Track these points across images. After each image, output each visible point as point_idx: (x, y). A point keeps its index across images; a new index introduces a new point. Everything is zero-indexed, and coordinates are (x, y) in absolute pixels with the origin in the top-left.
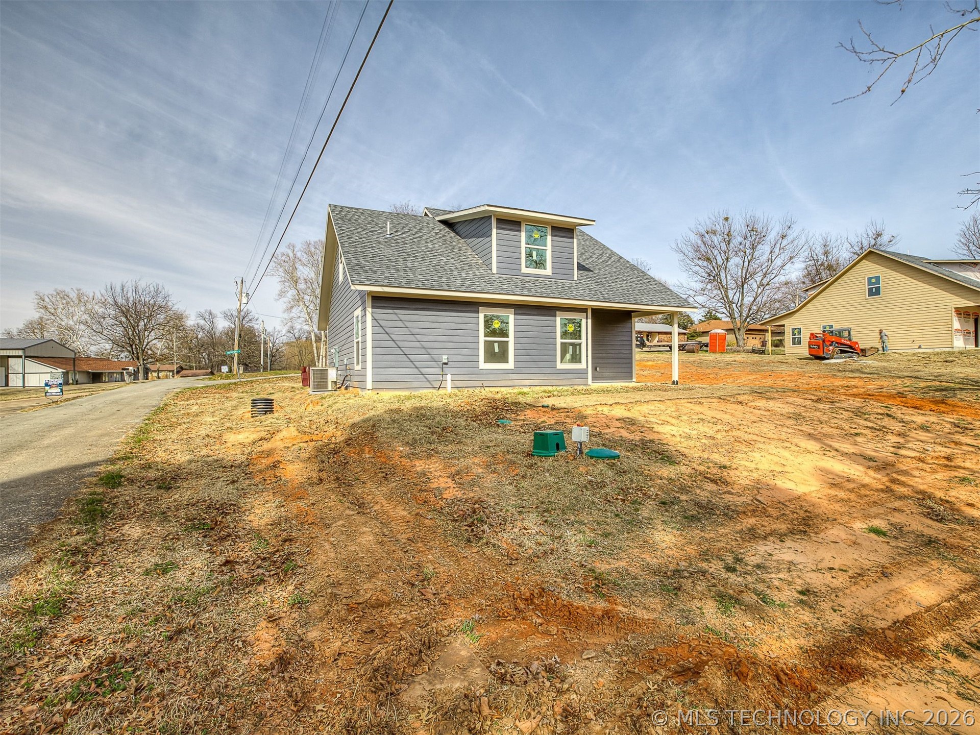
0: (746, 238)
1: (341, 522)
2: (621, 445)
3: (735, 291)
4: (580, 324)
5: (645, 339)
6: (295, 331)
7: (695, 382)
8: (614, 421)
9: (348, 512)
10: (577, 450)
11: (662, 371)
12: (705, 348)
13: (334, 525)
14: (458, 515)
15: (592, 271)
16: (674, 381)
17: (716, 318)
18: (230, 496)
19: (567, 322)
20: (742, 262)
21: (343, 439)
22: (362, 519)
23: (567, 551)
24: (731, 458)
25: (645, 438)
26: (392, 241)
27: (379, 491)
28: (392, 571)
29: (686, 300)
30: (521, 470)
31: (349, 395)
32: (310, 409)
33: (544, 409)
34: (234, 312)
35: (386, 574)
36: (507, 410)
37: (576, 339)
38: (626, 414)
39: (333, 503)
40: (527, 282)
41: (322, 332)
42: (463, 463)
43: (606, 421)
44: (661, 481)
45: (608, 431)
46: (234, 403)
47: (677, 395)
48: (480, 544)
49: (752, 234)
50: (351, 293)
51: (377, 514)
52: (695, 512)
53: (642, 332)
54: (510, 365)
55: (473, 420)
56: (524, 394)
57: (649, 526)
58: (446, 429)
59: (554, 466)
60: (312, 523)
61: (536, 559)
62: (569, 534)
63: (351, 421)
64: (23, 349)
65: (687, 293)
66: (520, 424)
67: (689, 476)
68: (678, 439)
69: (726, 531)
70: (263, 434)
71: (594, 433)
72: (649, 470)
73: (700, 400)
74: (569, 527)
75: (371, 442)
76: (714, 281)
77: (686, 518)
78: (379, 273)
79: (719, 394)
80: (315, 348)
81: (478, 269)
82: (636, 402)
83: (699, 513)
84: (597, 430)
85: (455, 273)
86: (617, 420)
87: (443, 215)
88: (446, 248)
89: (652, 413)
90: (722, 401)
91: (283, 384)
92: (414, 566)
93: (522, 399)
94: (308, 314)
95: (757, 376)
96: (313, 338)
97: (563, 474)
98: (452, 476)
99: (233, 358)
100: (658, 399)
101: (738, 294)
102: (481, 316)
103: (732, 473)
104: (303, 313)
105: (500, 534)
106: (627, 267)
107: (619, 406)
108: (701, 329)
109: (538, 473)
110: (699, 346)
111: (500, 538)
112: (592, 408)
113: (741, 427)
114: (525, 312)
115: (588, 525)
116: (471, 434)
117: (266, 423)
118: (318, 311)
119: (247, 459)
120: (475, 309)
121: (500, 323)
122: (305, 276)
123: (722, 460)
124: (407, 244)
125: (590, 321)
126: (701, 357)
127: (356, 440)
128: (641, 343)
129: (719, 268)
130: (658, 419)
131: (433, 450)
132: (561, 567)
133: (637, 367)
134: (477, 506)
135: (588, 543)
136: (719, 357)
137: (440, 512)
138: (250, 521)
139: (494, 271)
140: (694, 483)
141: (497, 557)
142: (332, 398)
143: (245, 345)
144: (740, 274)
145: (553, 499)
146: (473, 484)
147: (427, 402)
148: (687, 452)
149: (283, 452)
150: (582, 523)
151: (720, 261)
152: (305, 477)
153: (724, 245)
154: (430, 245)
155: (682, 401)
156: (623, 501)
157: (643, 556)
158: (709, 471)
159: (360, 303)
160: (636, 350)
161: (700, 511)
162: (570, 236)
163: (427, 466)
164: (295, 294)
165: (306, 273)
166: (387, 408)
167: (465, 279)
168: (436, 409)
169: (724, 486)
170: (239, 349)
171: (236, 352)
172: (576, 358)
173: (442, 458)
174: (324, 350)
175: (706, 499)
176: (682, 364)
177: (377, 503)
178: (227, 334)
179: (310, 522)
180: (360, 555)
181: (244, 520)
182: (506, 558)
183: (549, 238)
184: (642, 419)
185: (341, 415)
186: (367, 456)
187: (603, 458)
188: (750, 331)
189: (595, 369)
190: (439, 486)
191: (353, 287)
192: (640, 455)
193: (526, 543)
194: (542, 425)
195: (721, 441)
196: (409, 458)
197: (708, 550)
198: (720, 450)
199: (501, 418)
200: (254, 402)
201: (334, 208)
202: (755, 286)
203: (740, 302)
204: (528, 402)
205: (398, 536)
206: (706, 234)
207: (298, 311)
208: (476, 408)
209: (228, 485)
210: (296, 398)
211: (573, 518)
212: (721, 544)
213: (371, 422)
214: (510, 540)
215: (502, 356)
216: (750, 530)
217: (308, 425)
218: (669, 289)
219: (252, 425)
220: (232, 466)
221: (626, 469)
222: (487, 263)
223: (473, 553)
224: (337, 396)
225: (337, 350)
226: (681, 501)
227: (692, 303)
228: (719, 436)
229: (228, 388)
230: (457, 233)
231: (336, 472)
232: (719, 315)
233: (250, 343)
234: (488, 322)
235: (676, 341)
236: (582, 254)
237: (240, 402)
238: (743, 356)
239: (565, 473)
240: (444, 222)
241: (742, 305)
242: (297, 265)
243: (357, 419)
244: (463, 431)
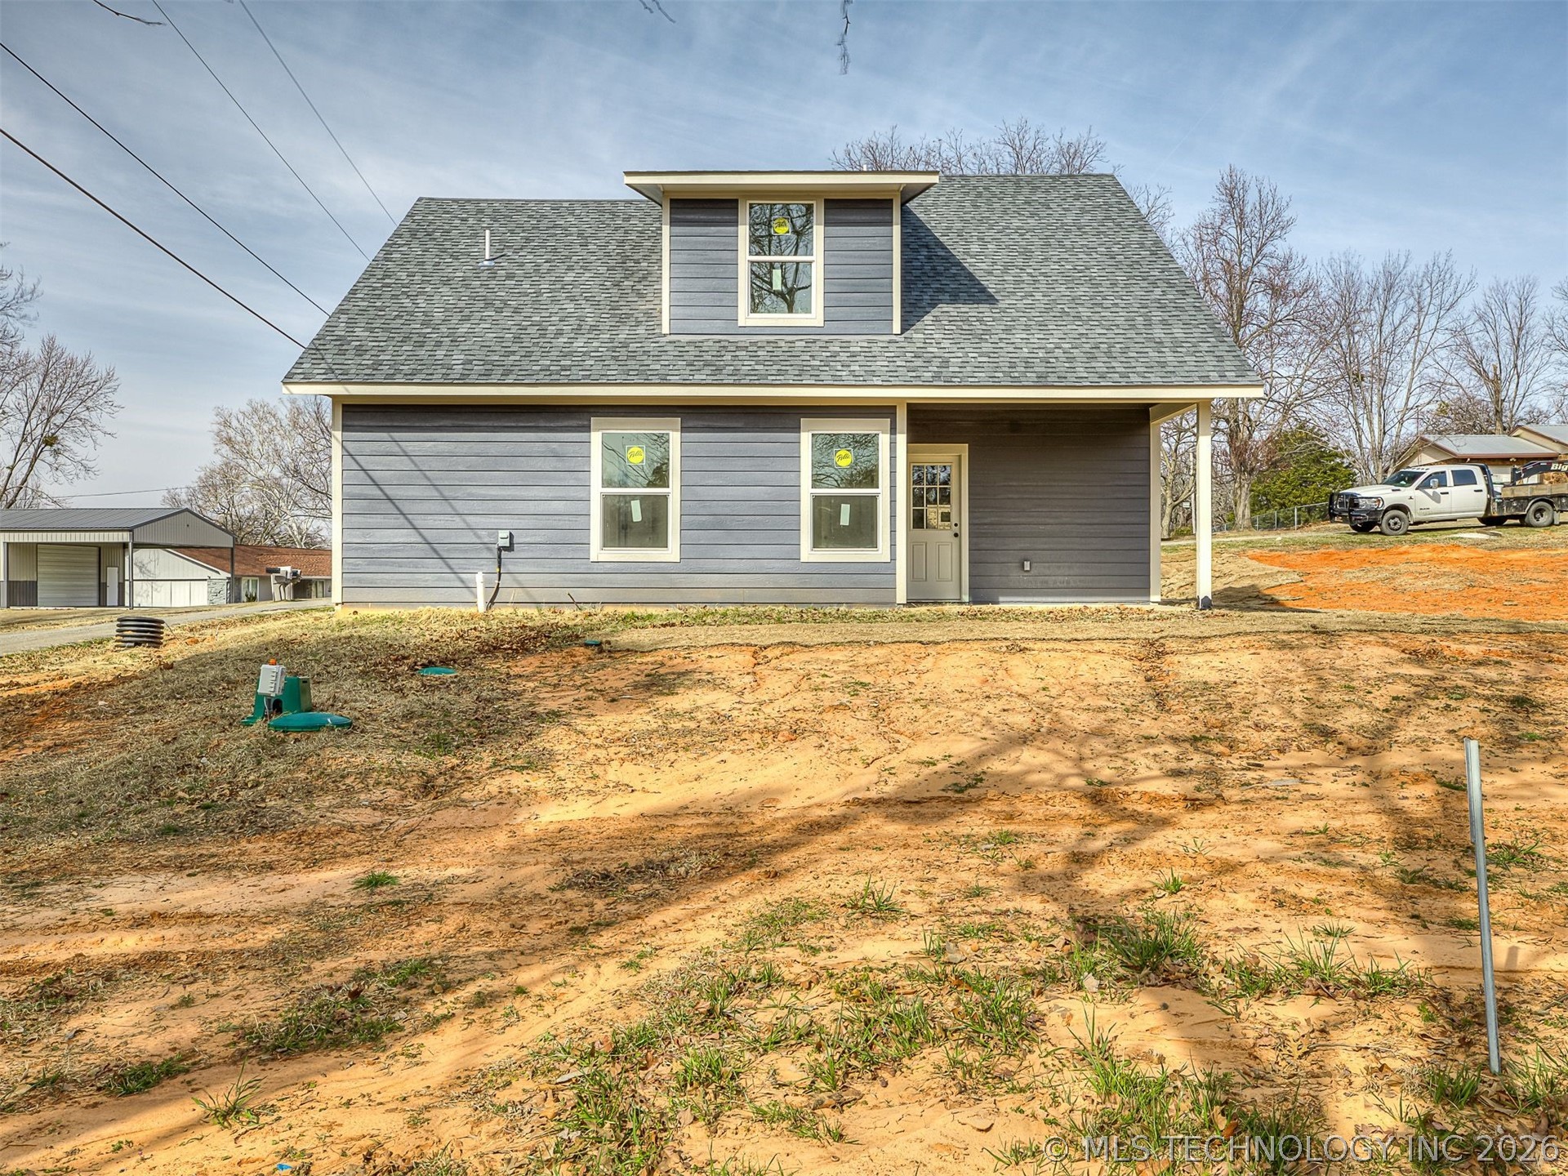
4: (872, 447)
19: (831, 443)
37: (862, 485)
54: (672, 552)
64: (130, 530)
78: (370, 353)
81: (636, 325)
102: (596, 439)
114: (709, 424)
120: (580, 423)
121: (643, 453)
124: (514, 277)
125: (902, 438)
139: (666, 327)
183: (818, 231)
201: (424, 204)
215: (653, 530)
234: (614, 452)
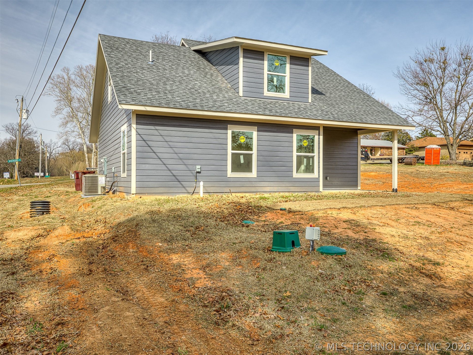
0: (460, 65)
1: (107, 308)
2: (348, 244)
3: (449, 112)
4: (313, 140)
5: (369, 153)
6: (70, 143)
7: (413, 190)
8: (341, 222)
9: (114, 299)
10: (310, 247)
11: (384, 181)
12: (421, 161)
13: (101, 310)
14: (208, 301)
15: (324, 95)
16: (393, 190)
17: (432, 136)
18: (9, 286)
19: (302, 138)
20: (455, 87)
21: (110, 236)
22: (125, 305)
23: (300, 333)
24: (444, 256)
25: (368, 238)
26: (154, 67)
27: (140, 280)
28: (151, 350)
29: (405, 120)
30: (262, 264)
31: (116, 198)
32: (82, 210)
33: (282, 212)
34: (15, 126)
35: (146, 353)
36: (251, 212)
37: (309, 152)
38: (352, 217)
39: (101, 291)
40: (269, 104)
41: (93, 144)
42: (212, 257)
43: (335, 223)
44: (381, 275)
45: (336, 231)
46: (15, 204)
47: (396, 201)
48: (226, 327)
49: (466, 61)
50: (119, 111)
51: (139, 301)
52: (412, 303)
53: (366, 147)
54: (254, 174)
55: (221, 221)
56: (265, 199)
57: (372, 314)
58: (199, 228)
59: (290, 261)
60: (82, 309)
61: (274, 341)
62: (302, 319)
63: (117, 221)
65: (407, 113)
66: (261, 224)
67: (406, 271)
68: (397, 239)
69: (440, 320)
70: (41, 232)
71: (324, 233)
72: (371, 265)
73: (416, 206)
74: (303, 313)
75: (135, 238)
76: (430, 103)
77: (404, 307)
78: (142, 94)
79: (433, 200)
80: (87, 159)
81: (227, 92)
82: (361, 207)
83: (415, 304)
84: (327, 230)
85: (208, 95)
86: (344, 222)
87: (197, 45)
88: (200, 74)
89: (375, 216)
90: (436, 207)
91: (59, 189)
92: (170, 346)
93: (263, 203)
94: (81, 128)
95: (468, 186)
96: (85, 149)
97: (297, 266)
98: (203, 268)
99: (14, 166)
100: (380, 204)
101: (451, 114)
102: (230, 132)
103: (445, 269)
104: (77, 128)
105: (243, 318)
106: (355, 91)
107: (346, 210)
108: (418, 144)
109: (276, 267)
110: (416, 159)
111: (244, 322)
112: (323, 211)
113: (453, 230)
114: (266, 129)
115: (319, 312)
116: (219, 232)
117: (43, 222)
118: (89, 127)
119: (26, 253)
120: (224, 127)
121: (245, 139)
122: (78, 96)
123: (436, 257)
124: (166, 70)
125: (321, 137)
126: (417, 169)
127: (121, 237)
128: (366, 157)
129: (435, 92)
130: (380, 221)
131: (187, 246)
132: (296, 348)
133: (362, 177)
134: (224, 294)
135: (319, 327)
136: (433, 168)
137: (193, 298)
138: (27, 308)
139: (241, 94)
140: (411, 277)
141: (240, 338)
142: (101, 201)
143: (25, 155)
144: (453, 97)
145: (289, 288)
146: (221, 275)
147: (183, 205)
148: (404, 250)
149: (57, 247)
150: (313, 310)
151: (436, 85)
152: (77, 268)
153: (440, 72)
154: (186, 72)
155: (401, 206)
156: (350, 291)
157: (366, 340)
158: (424, 267)
159: (126, 120)
160: (361, 162)
161: (416, 301)
162: (305, 64)
163: (182, 260)
164: (69, 111)
165: (79, 93)
166: (149, 210)
167: (215, 101)
168: (190, 211)
169: (438, 281)
170: (19, 158)
171: (16, 161)
172: (309, 169)
173: (195, 252)
174: (95, 160)
175: (422, 292)
176: (400, 174)
177: (139, 291)
178: (9, 145)
179: (80, 308)
180: (123, 336)
181: (21, 307)
182: (248, 339)
183: (288, 66)
184: (365, 221)
185: (109, 216)
186: (131, 250)
187: (332, 254)
188: (461, 146)
189: (325, 178)
190: (192, 276)
191: (120, 107)
192: (364, 252)
193: (266, 326)
194: (280, 225)
195: (435, 241)
196: (167, 252)
197: (424, 336)
198: (435, 249)
199: (245, 219)
200: (33, 204)
201: (103, 37)
202: (467, 107)
203: (453, 121)
204: (268, 206)
205: (157, 319)
206: (424, 62)
207: (72, 126)
208: (225, 210)
209: (8, 276)
210: (70, 201)
211: (306, 305)
212: (436, 332)
213: (135, 222)
214: (252, 324)
215: (247, 167)
216: (461, 320)
217: (80, 224)
218: (390, 110)
219: (31, 224)
220: (12, 259)
221: (351, 264)
222: (235, 87)
223: (220, 334)
224: (106, 199)
225: (106, 160)
226: (400, 293)
227: (411, 122)
228: (433, 237)
229: (9, 191)
230: (209, 61)
231: (104, 264)
232: (434, 133)
233: (30, 153)
234: (235, 138)
235: (396, 155)
236: (316, 79)
237: (20, 204)
238: (455, 168)
239: (299, 267)
240: (198, 52)
241: (455, 123)
242: (71, 87)
243: (122, 219)
244: (213, 230)
